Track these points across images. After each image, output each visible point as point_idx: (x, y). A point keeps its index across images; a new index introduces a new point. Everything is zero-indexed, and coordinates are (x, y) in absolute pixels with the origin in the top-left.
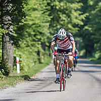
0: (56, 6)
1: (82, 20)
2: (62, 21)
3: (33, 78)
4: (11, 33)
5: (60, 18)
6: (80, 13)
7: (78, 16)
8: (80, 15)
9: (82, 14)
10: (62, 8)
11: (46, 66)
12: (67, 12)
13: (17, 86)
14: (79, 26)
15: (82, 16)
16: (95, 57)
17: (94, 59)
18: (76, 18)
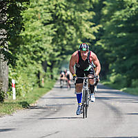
0: (62, 16)
1: (94, 33)
2: (68, 34)
3: (33, 105)
4: (6, 50)
5: (66, 30)
6: (92, 24)
7: (88, 28)
8: (91, 27)
9: (94, 26)
10: (69, 18)
11: (47, 91)
12: (75, 23)
13: (14, 114)
14: (90, 41)
15: (93, 28)
16: (109, 81)
17: (108, 83)
18: (87, 31)
